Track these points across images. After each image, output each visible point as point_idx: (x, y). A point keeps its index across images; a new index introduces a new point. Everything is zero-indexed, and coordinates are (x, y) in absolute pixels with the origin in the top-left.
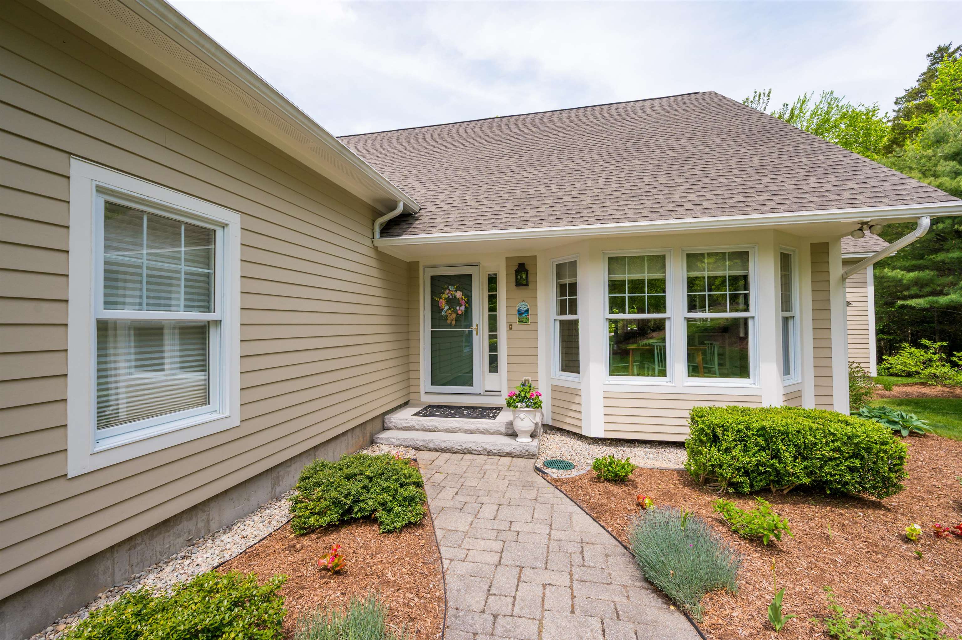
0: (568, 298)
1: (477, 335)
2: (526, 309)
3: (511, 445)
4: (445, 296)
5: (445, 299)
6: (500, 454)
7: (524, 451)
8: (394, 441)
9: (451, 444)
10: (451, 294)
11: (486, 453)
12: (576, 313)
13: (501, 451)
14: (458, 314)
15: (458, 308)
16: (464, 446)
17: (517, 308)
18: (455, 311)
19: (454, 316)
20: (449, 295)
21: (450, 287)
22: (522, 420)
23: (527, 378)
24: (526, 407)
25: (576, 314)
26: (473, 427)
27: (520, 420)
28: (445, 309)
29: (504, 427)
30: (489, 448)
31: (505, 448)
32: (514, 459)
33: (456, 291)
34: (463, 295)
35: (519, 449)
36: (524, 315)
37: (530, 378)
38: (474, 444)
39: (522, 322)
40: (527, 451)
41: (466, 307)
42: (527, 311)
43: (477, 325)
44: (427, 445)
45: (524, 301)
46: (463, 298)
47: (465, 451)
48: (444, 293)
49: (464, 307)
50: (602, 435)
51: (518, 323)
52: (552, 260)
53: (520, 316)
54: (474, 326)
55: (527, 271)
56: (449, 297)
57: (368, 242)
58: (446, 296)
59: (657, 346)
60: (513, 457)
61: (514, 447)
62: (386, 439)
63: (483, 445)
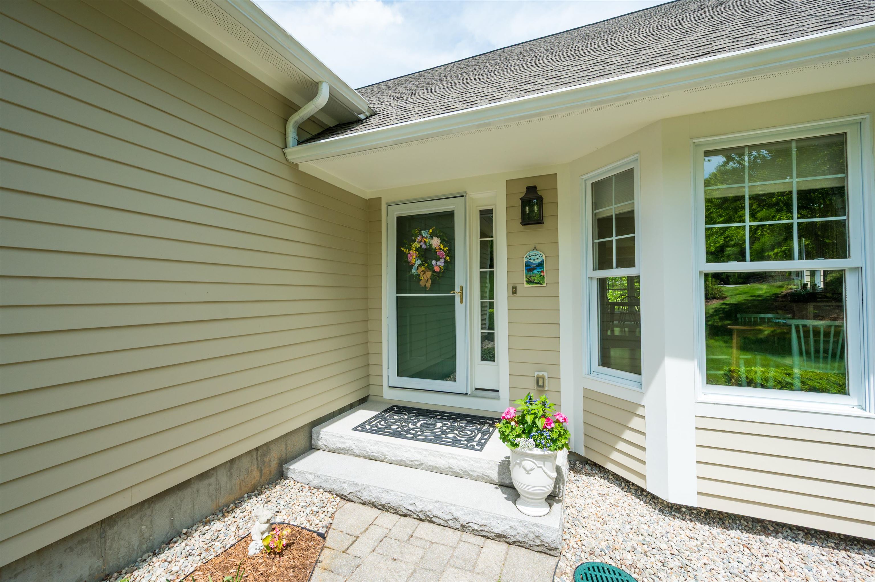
0: (614, 238)
1: (462, 302)
2: (539, 261)
3: (505, 519)
4: (416, 245)
5: (417, 250)
6: (483, 533)
7: (532, 536)
8: (311, 477)
9: (398, 499)
10: (425, 243)
11: (458, 526)
12: (632, 264)
13: (486, 529)
14: (434, 272)
15: (434, 262)
16: (420, 507)
17: (525, 260)
18: (430, 267)
19: (429, 274)
20: (422, 243)
21: (423, 232)
22: (528, 472)
23: (541, 374)
24: (536, 446)
25: (634, 266)
26: (442, 463)
27: (524, 472)
28: (416, 266)
29: (496, 469)
30: (464, 519)
31: (494, 523)
32: (512, 547)
33: (432, 237)
34: (441, 243)
35: (523, 530)
36: (535, 272)
37: (546, 375)
38: (437, 505)
39: (533, 282)
40: (538, 537)
41: (446, 262)
42: (541, 265)
43: (461, 288)
44: (359, 494)
45: (535, 249)
46: (442, 247)
47: (422, 516)
48: (415, 241)
49: (442, 260)
50: (694, 502)
51: (526, 285)
52: (584, 177)
53: (530, 274)
54: (457, 289)
55: (540, 199)
56: (421, 246)
57: (276, 153)
58: (418, 246)
59: (797, 327)
60: (509, 544)
61: (513, 524)
62: (301, 473)
63: (453, 509)
